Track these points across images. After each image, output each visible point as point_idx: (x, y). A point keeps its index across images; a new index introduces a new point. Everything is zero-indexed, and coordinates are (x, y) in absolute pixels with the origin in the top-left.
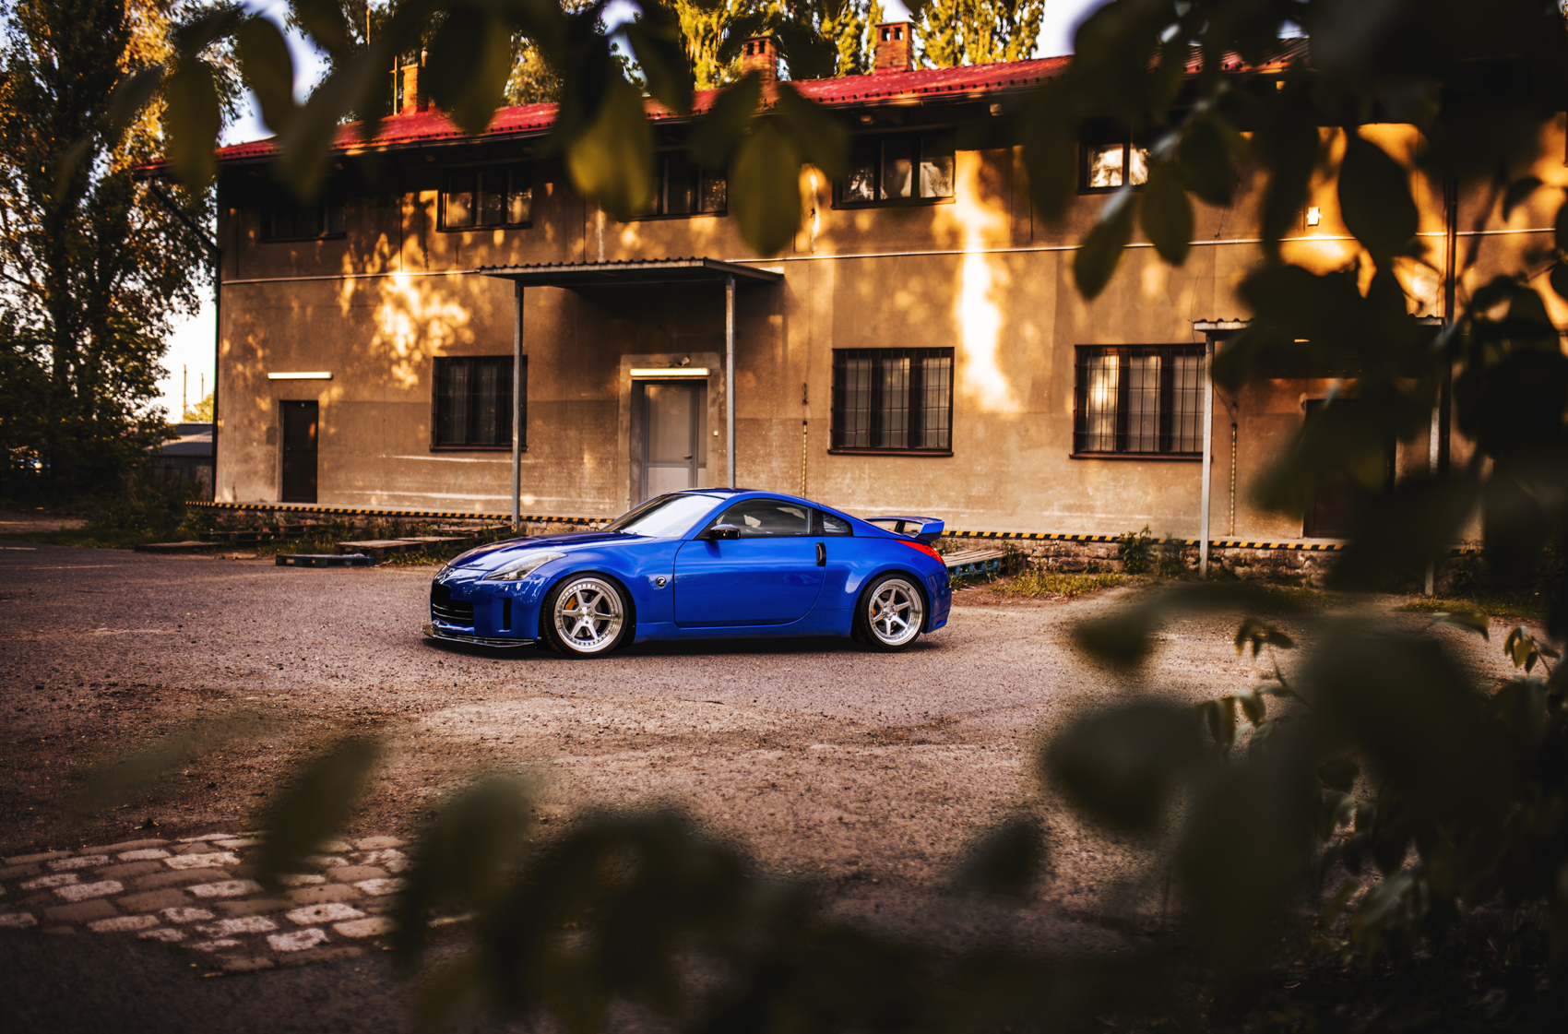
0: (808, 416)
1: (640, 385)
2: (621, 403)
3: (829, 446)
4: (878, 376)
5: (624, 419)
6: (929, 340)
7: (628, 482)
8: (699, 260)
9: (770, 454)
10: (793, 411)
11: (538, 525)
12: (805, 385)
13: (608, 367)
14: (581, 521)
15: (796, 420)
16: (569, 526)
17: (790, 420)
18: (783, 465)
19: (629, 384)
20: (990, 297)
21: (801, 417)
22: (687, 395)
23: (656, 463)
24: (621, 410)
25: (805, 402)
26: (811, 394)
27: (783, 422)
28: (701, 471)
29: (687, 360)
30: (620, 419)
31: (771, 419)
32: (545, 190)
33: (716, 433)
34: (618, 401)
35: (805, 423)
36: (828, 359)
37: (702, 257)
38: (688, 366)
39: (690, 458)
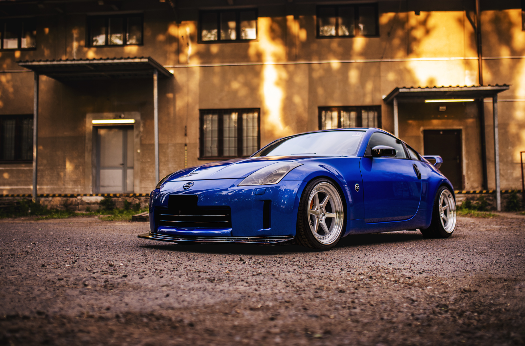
0: (187, 141)
1: (97, 128)
2: (87, 137)
3: (198, 155)
4: (221, 123)
5: (89, 145)
6: (248, 104)
7: (91, 177)
8: (146, 58)
9: (168, 161)
10: (180, 139)
11: (47, 199)
12: (186, 127)
13: (80, 119)
14: (72, 196)
15: (181, 144)
16: (65, 199)
17: (178, 144)
18: (175, 166)
19: (91, 127)
20: (278, 84)
21: (184, 142)
22: (120, 134)
23: (104, 168)
24: (87, 141)
25: (186, 135)
26: (189, 132)
27: (175, 145)
28: (129, 172)
29: (123, 116)
30: (86, 145)
31: (168, 144)
32: (43, 32)
33: (139, 151)
34: (85, 136)
35: (186, 145)
36: (197, 113)
37: (147, 56)
38: (124, 118)
39: (123, 164)
